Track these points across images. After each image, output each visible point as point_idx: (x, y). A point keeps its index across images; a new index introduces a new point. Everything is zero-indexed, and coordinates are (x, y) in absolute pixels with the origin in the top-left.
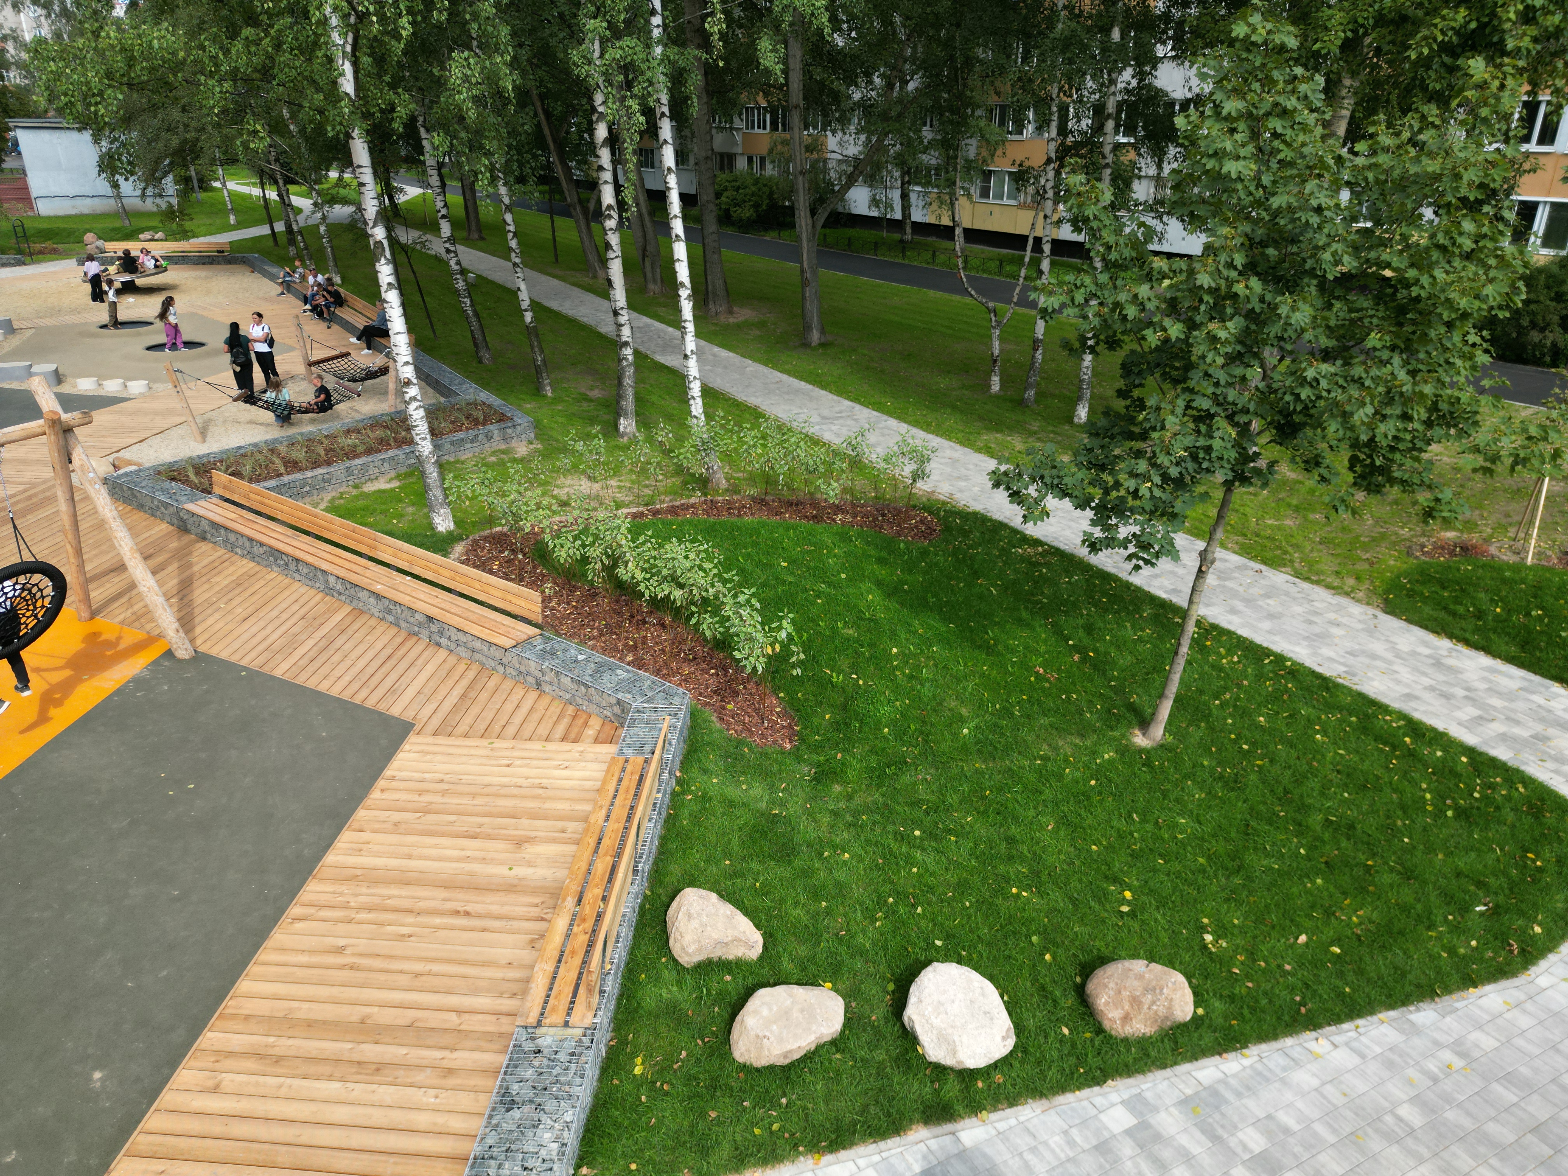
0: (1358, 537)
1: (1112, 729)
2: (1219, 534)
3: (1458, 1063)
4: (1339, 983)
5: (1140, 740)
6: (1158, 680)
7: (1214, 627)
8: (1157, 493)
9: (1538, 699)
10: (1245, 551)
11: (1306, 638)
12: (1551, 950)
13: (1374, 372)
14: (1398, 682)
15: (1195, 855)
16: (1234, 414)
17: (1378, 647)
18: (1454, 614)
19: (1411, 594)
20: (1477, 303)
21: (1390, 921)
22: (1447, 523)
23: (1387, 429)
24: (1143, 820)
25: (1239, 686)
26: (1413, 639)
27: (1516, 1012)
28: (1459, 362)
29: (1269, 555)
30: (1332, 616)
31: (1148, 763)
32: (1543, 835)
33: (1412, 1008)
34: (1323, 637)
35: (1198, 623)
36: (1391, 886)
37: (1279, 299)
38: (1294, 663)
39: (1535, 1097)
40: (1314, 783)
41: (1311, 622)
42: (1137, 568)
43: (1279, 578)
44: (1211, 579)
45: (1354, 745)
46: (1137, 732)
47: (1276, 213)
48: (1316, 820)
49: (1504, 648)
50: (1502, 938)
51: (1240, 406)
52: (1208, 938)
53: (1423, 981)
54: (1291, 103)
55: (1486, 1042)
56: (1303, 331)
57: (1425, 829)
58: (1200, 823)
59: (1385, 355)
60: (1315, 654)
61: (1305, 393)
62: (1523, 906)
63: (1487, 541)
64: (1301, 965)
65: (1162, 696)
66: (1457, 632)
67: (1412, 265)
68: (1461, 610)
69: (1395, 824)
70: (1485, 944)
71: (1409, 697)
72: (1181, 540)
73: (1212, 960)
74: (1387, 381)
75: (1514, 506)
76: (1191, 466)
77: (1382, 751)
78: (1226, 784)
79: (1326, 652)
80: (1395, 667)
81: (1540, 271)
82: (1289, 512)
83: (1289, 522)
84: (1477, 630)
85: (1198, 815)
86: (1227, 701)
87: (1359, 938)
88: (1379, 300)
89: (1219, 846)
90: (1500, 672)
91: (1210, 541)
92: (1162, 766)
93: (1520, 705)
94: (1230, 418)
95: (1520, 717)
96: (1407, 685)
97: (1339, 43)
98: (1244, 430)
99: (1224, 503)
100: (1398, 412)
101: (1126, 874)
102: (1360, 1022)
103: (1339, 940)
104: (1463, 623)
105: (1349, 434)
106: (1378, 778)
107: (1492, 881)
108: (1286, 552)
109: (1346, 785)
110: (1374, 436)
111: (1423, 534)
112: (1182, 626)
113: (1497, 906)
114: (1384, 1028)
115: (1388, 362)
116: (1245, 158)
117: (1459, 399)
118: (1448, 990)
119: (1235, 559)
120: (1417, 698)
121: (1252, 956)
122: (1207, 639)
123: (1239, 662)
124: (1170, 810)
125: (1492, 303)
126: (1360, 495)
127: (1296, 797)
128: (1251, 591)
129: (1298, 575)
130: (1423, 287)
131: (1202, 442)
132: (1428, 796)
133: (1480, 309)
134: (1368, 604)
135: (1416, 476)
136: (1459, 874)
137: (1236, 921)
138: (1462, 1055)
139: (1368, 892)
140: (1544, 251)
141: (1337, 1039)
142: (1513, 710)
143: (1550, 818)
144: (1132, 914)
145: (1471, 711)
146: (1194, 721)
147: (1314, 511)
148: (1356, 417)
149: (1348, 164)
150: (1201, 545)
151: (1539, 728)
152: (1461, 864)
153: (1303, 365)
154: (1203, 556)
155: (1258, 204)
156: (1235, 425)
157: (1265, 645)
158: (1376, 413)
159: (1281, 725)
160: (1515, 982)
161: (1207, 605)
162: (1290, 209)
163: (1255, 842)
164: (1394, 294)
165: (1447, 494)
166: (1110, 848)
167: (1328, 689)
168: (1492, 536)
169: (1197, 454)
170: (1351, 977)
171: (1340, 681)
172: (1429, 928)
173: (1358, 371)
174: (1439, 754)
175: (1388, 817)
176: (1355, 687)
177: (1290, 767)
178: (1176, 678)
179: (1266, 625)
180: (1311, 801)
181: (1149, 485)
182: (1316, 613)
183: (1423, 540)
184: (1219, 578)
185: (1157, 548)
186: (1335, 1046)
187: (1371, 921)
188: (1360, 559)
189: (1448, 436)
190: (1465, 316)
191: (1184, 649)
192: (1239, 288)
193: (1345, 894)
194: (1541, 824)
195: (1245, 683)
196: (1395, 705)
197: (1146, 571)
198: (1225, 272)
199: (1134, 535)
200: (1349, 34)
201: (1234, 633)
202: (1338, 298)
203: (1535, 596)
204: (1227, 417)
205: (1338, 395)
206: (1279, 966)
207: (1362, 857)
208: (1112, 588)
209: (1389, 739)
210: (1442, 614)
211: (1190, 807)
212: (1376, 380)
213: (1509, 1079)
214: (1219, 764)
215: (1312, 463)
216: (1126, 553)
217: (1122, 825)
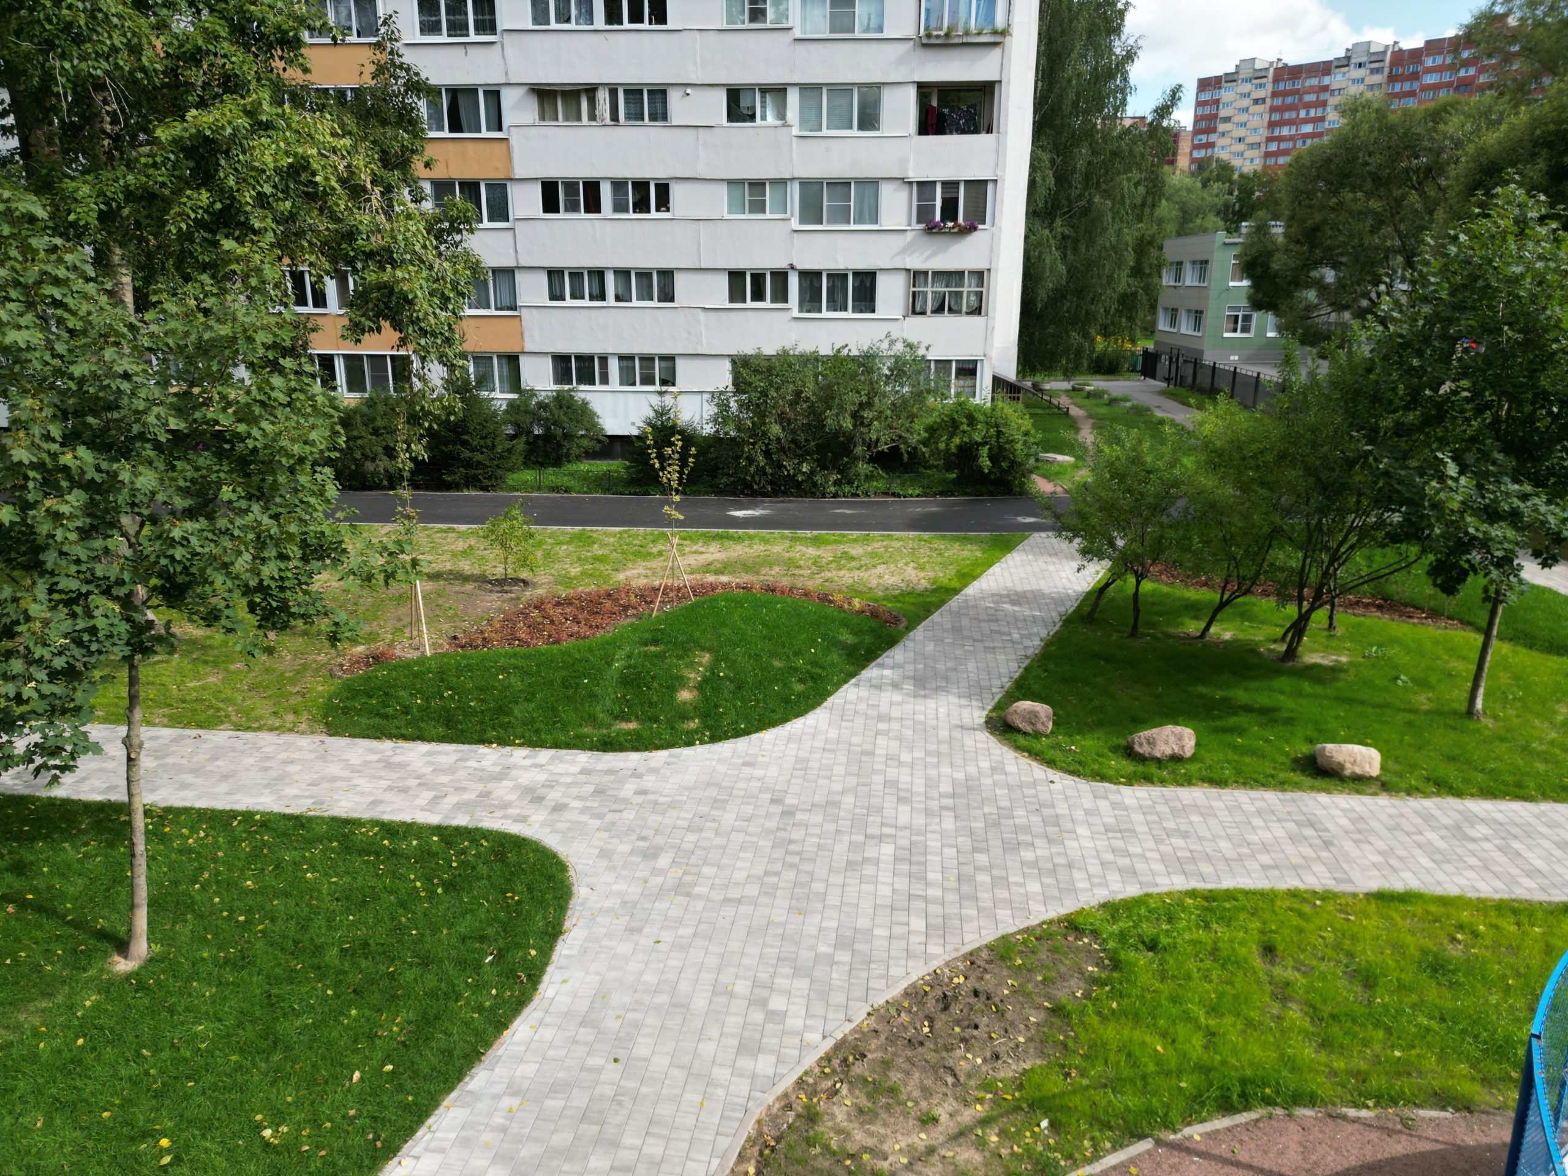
0: (283, 674)
1: (85, 970)
2: (138, 714)
3: (515, 1102)
4: (401, 1097)
5: (122, 966)
6: (123, 892)
7: (168, 810)
8: (47, 689)
9: (472, 764)
10: (176, 721)
11: (266, 786)
12: (546, 964)
13: (239, 521)
14: (362, 794)
15: (226, 1055)
16: (109, 587)
17: (335, 769)
18: (386, 717)
19: (346, 711)
20: (308, 448)
21: (425, 1012)
22: (354, 641)
23: (269, 570)
24: (156, 1051)
25: (215, 860)
26: (361, 751)
27: (541, 1030)
28: (312, 500)
29: (202, 717)
30: (283, 756)
31: (141, 987)
32: (512, 873)
33: (467, 1079)
34: (282, 778)
35: (147, 813)
36: (415, 980)
37: (115, 466)
38: (263, 814)
39: (575, 1091)
40: (320, 921)
41: (266, 769)
42: (55, 778)
43: (220, 737)
44: (146, 762)
45: (343, 869)
46: (117, 958)
47: (81, 381)
48: (332, 955)
49: (434, 732)
50: (512, 974)
51: (112, 579)
52: (267, 1133)
53: (468, 1049)
54: (61, 273)
55: (528, 1069)
56: (153, 494)
57: (425, 915)
58: (220, 1020)
59: (243, 504)
60: (280, 798)
61: (179, 553)
62: (517, 939)
63: (391, 645)
64: (363, 1102)
65: (132, 907)
66: (394, 731)
67: (239, 421)
68: (390, 711)
69: (400, 922)
70: (500, 987)
71: (375, 803)
72: (96, 731)
73: (278, 1153)
74: (254, 528)
75: (403, 610)
76: (77, 652)
77: (369, 862)
78: (235, 965)
79: (290, 791)
80: (355, 782)
81: (355, 411)
82: (208, 669)
83: (212, 679)
84: (409, 724)
85: (215, 1014)
86: (208, 881)
87: (404, 1043)
88: (220, 455)
89: (249, 1033)
90: (438, 753)
91: (130, 724)
92: (158, 982)
93: (461, 774)
94: (107, 592)
95: (464, 784)
96: (370, 794)
97: (95, 215)
98: (127, 602)
99: (133, 681)
100: (274, 553)
101: (153, 1122)
102: (430, 1121)
103: (388, 1056)
104: (396, 722)
105: (237, 582)
106: (373, 888)
107: (490, 931)
108: (219, 710)
109: (348, 909)
110: (262, 580)
111: (338, 655)
112: (129, 824)
113: (500, 950)
114: (451, 1114)
115: (247, 511)
116: (27, 327)
117: (323, 533)
118: (488, 1045)
119: (167, 733)
120: (382, 802)
121: (316, 1123)
122: (164, 826)
123: (207, 836)
124: (182, 1023)
125: (322, 447)
126: (272, 635)
127: (307, 944)
128: (195, 759)
129: (238, 728)
130: (256, 439)
131: (81, 624)
132: (418, 884)
133: (312, 453)
134: (312, 733)
135: (310, 607)
136: (464, 940)
137: (289, 1099)
138: (514, 1094)
139: (398, 997)
140: (352, 395)
141: (416, 1151)
142: (458, 781)
143: (511, 857)
144: (177, 1160)
145: (427, 795)
146: (179, 918)
147: (233, 662)
148: (237, 566)
149: (142, 332)
150: (123, 730)
151: (480, 787)
152: (462, 930)
153: (167, 526)
154: (127, 742)
155: (59, 373)
156: (116, 599)
157: (228, 808)
158: (254, 558)
159: (269, 880)
160: (533, 1005)
161: (152, 791)
162: (95, 376)
163: (282, 1009)
164: (232, 449)
165: (342, 616)
166: (127, 1103)
167: (303, 826)
168: (393, 641)
169: (81, 638)
170: (409, 1085)
171: (312, 813)
172: (457, 1000)
173: (222, 523)
174: (415, 843)
175: (393, 920)
176: (326, 814)
177: (292, 918)
178: (142, 882)
179: (223, 787)
180: (323, 939)
181: (33, 684)
182: (269, 758)
183: (340, 660)
184: (157, 758)
185: (69, 748)
186: (417, 1158)
187: (410, 1023)
188: (292, 694)
189: (325, 567)
190: (301, 460)
191: (140, 847)
192: (67, 459)
193: (379, 1011)
194: (508, 865)
195: (220, 854)
196: (366, 816)
197: (67, 779)
198: (45, 446)
199: (36, 745)
200: (102, 207)
201: (192, 809)
202: (179, 459)
203: (442, 681)
204: (103, 593)
205: (210, 548)
206: (344, 1117)
207: (382, 968)
208: (32, 812)
209: (370, 849)
210: (377, 721)
211: (204, 1008)
212: (243, 528)
213: (556, 1088)
214: (220, 948)
215: (211, 618)
216: (32, 767)
217: (134, 1069)
